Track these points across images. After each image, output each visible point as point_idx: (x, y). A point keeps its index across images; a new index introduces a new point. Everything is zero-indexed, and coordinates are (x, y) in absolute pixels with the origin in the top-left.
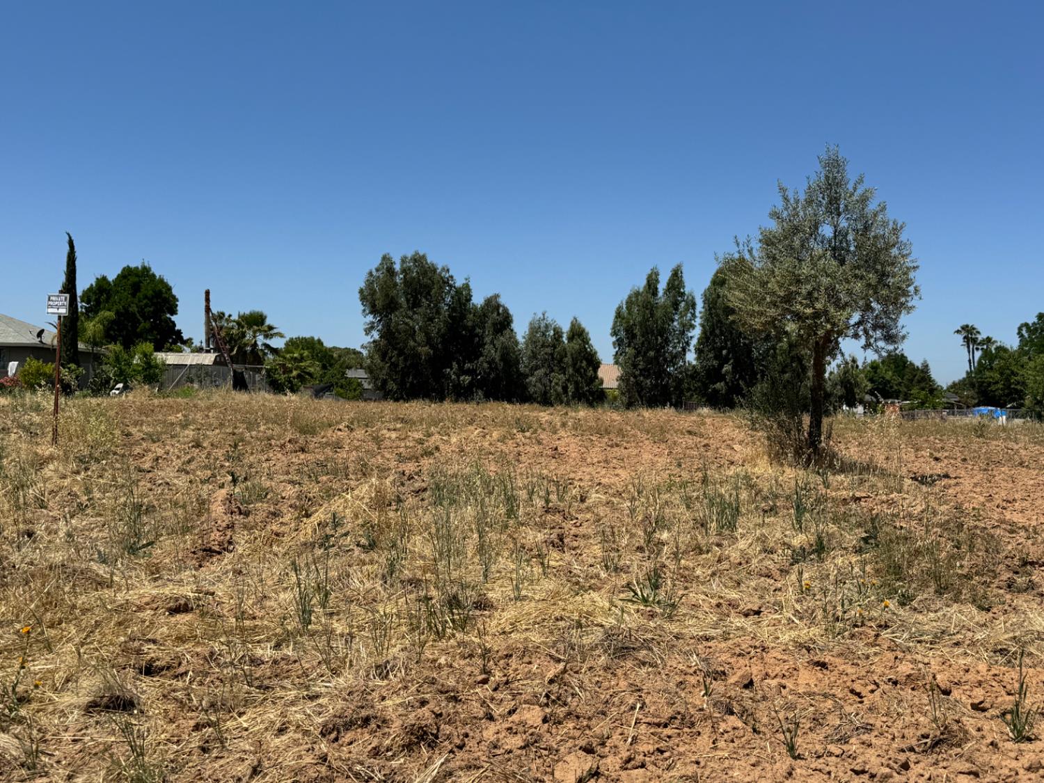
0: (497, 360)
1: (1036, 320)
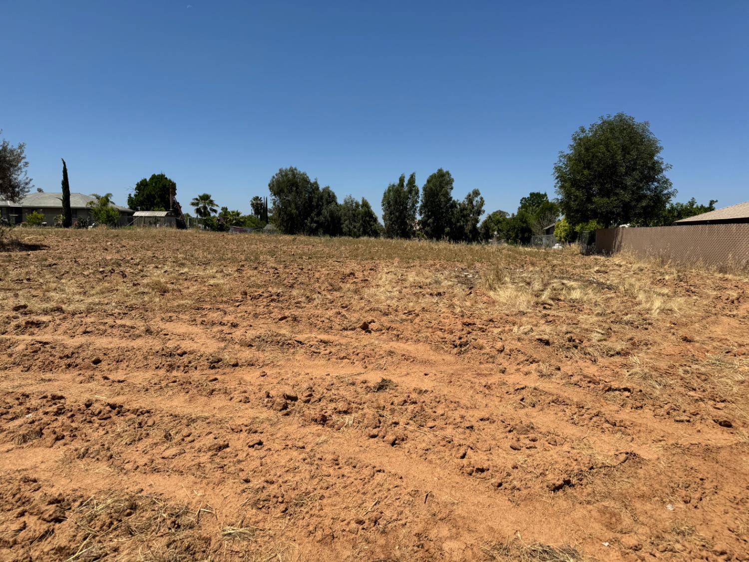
0: (328, 216)
1: (529, 196)
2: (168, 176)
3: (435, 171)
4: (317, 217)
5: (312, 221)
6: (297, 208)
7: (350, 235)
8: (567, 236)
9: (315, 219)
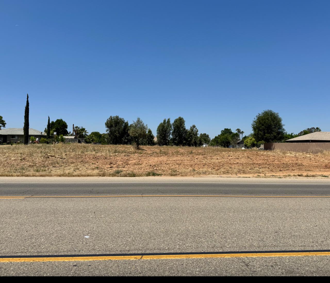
1: (224, 130)
2: (64, 120)
3: (177, 118)
4: (128, 137)
5: (125, 139)
6: (119, 133)
7: (142, 145)
8: (251, 145)
9: (127, 138)
